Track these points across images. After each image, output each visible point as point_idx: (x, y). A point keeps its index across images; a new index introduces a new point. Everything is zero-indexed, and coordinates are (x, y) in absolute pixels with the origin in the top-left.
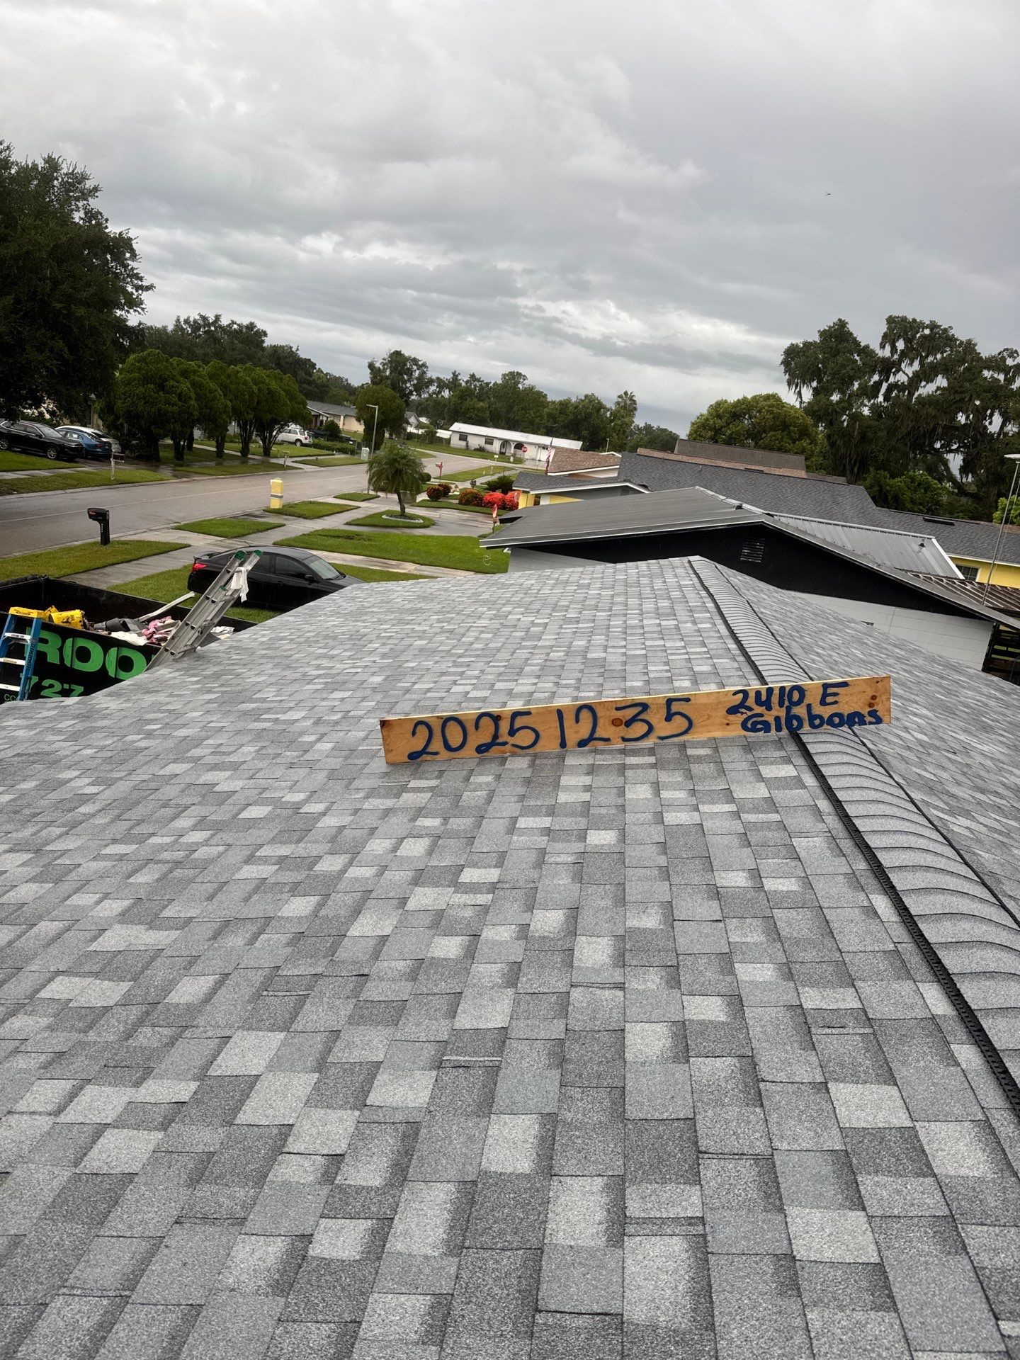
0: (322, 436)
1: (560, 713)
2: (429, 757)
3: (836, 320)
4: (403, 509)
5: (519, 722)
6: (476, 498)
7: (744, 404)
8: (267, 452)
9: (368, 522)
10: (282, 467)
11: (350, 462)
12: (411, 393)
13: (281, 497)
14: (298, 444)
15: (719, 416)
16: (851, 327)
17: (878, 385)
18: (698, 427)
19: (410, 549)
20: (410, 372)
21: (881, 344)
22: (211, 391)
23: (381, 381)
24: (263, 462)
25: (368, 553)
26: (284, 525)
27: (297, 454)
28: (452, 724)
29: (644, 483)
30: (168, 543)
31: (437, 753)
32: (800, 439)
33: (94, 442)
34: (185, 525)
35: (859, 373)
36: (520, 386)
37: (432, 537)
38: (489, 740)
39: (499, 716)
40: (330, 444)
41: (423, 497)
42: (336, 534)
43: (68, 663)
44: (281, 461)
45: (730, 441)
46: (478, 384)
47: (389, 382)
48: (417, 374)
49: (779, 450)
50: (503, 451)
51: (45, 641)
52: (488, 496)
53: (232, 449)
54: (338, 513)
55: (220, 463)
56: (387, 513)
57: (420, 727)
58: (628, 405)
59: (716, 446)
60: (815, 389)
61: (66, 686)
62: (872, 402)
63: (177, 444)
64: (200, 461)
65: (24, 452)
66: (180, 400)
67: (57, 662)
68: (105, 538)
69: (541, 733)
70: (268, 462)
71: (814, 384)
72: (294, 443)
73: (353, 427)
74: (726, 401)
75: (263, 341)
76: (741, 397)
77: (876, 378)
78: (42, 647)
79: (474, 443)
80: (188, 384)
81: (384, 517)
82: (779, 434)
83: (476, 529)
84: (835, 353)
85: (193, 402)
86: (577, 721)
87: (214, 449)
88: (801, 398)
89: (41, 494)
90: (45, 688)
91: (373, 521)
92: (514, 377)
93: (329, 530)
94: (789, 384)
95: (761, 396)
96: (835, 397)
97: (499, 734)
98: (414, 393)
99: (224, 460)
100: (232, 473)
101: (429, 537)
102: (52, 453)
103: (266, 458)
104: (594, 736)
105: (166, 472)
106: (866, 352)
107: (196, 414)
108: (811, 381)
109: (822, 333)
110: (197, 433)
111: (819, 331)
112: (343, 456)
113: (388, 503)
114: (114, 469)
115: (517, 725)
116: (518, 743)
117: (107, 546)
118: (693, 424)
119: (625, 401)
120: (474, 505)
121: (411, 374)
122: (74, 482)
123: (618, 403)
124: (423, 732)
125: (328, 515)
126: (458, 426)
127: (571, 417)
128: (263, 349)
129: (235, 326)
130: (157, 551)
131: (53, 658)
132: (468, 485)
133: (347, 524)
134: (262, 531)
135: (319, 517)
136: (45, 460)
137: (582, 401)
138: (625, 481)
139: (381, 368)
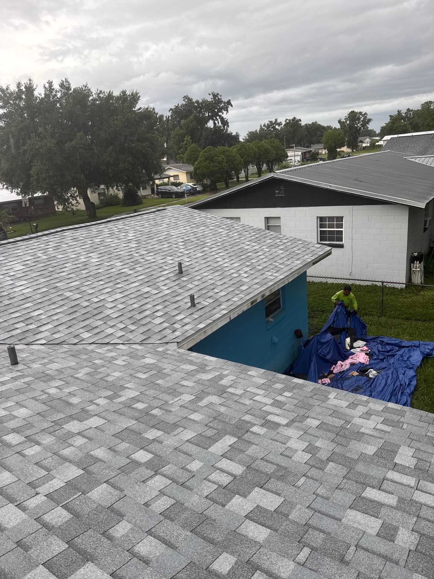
22: (234, 157)
23: (345, 127)
33: (190, 188)
47: (349, 126)
66: (219, 164)
75: (301, 124)
80: (223, 157)
85: (224, 164)
92: (428, 104)
98: (362, 128)
102: (174, 196)
126: (387, 137)
128: (302, 127)
129: (288, 121)
139: (344, 121)
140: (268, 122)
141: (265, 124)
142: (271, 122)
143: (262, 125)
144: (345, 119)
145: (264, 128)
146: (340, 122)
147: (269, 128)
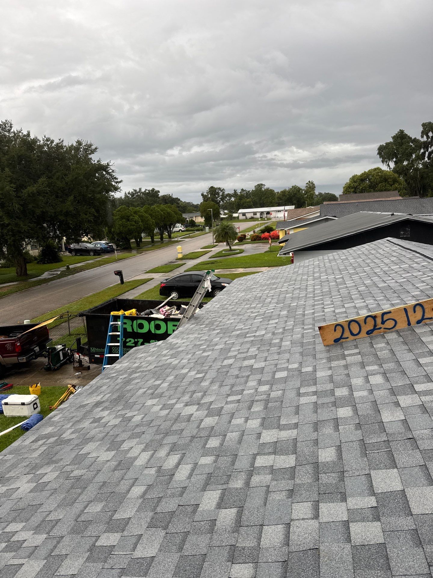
0: (189, 226)
1: (405, 310)
2: (344, 340)
3: (398, 130)
4: (230, 247)
5: (386, 317)
6: (258, 237)
7: (365, 174)
8: (170, 237)
9: (217, 255)
10: (177, 242)
11: (202, 234)
12: (220, 202)
13: (182, 253)
14: (180, 231)
15: (355, 182)
16: (406, 132)
17: (424, 153)
18: (347, 188)
19: (238, 263)
20: (218, 194)
21: (421, 136)
22: (146, 217)
23: (207, 200)
24: (169, 241)
25: (222, 268)
26: (186, 263)
27: (181, 235)
28: (353, 324)
29: (334, 215)
30: (145, 279)
31: (347, 338)
32: (394, 184)
33: (106, 246)
34: (149, 271)
35: (414, 150)
36: (263, 189)
37: (246, 256)
38: (372, 328)
39: (375, 316)
40: (193, 229)
41: (237, 241)
42: (206, 263)
43: (135, 330)
44: (176, 239)
45: (362, 191)
46: (245, 192)
47: (211, 199)
48: (221, 194)
49: (385, 190)
50: (261, 216)
51: (125, 323)
52: (263, 235)
53: (157, 238)
54: (204, 254)
55: (154, 245)
56: (224, 250)
57: (337, 327)
58: (311, 186)
59: (357, 195)
60: (395, 162)
61: (136, 340)
62: (423, 161)
63: (136, 241)
64: (146, 246)
65: (81, 255)
66: (136, 223)
67: (131, 331)
68: (122, 282)
69: (397, 321)
70: (171, 241)
71: (394, 160)
72: (179, 231)
73: (200, 220)
74: (357, 175)
75: (159, 195)
76: (363, 172)
77: (422, 151)
78: (125, 326)
79: (249, 216)
80: (138, 217)
81: (223, 252)
82: (384, 184)
83: (262, 250)
84: (401, 144)
85: (140, 223)
86: (415, 312)
87: (150, 240)
88: (389, 167)
89: (92, 269)
90: (128, 342)
91: (219, 255)
92: (260, 186)
93: (204, 262)
94: (383, 162)
95: (372, 170)
96: (405, 163)
97: (377, 324)
98: (221, 201)
99: (155, 243)
100: (159, 248)
101: (244, 256)
102: (92, 253)
103: (170, 239)
104: (424, 318)
105: (134, 252)
106: (415, 141)
107: (142, 227)
108: (392, 159)
109: (393, 138)
110: (143, 235)
111: (392, 137)
112: (198, 232)
113: (223, 247)
114: (116, 254)
115: (385, 319)
116: (386, 327)
117: (123, 285)
118: (344, 187)
119: (310, 185)
120: (258, 240)
121: (219, 194)
122: (103, 263)
123: (307, 186)
124: (339, 329)
125: (201, 256)
126: (241, 211)
127: (288, 196)
128: (159, 198)
129: (147, 191)
130: (142, 283)
131: (129, 330)
132: (252, 233)
133: (210, 258)
134: (178, 268)
135: (198, 258)
136: (89, 256)
137: (291, 189)
138: (325, 216)
139: (207, 194)
140: (133, 191)
141: (129, 192)
142: (135, 191)
143: (127, 193)
144: (207, 193)
145: (128, 195)
146: (202, 195)
147: (134, 195)
